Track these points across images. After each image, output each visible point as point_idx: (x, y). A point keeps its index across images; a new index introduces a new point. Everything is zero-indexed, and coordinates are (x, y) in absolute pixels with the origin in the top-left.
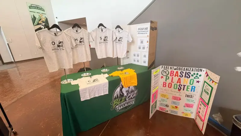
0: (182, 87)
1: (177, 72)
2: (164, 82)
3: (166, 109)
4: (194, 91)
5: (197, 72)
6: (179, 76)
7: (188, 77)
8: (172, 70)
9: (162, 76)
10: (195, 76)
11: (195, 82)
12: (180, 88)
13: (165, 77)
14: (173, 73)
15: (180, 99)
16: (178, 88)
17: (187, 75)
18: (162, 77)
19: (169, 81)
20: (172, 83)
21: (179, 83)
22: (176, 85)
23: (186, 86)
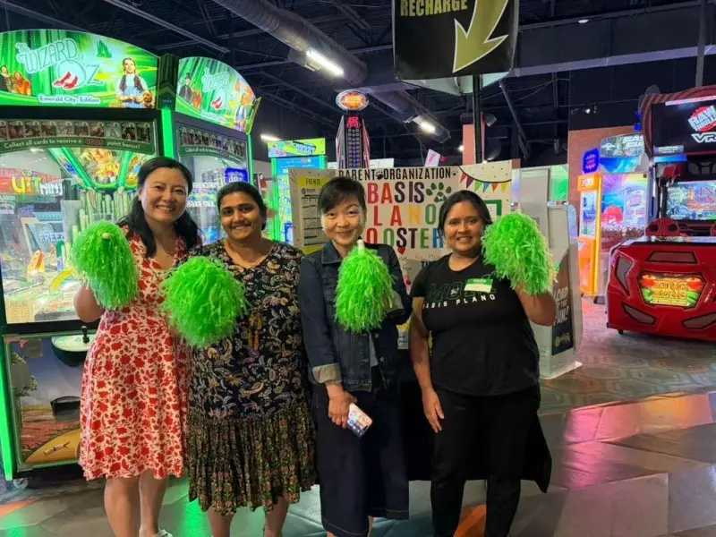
1: (386, 186)
4: (441, 246)
5: (439, 180)
6: (393, 199)
7: (419, 198)
8: (371, 181)
10: (435, 192)
12: (402, 243)
14: (375, 192)
16: (398, 242)
17: (415, 193)
20: (377, 228)
21: (396, 224)
22: (389, 233)
23: (416, 230)
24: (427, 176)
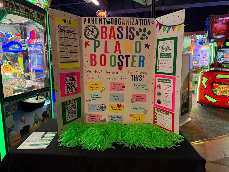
0: (124, 60)
1: (112, 28)
2: (92, 55)
3: (101, 116)
4: (143, 66)
5: (144, 26)
6: (116, 37)
7: (132, 37)
8: (103, 25)
9: (87, 40)
10: (141, 34)
11: (143, 46)
12: (120, 64)
13: (91, 43)
14: (105, 32)
15: (124, 87)
16: (118, 63)
17: (129, 34)
18: (87, 44)
19: (100, 51)
20: (106, 54)
21: (118, 52)
22: (113, 57)
23: (129, 56)
24: (137, 24)
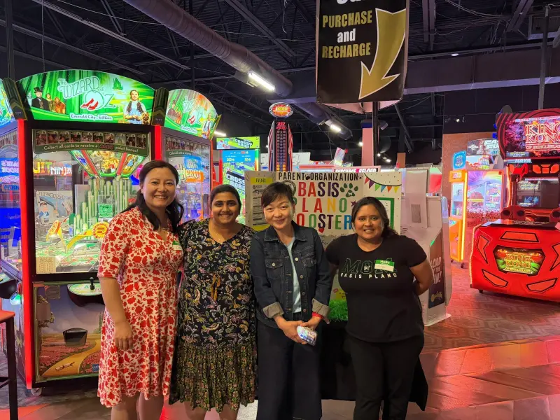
0: (326, 221)
1: (312, 184)
5: (350, 182)
6: (317, 194)
7: (335, 194)
8: (301, 181)
11: (349, 204)
12: (322, 225)
14: (304, 189)
16: (319, 224)
17: (332, 190)
20: (304, 213)
21: (318, 211)
22: (313, 217)
23: (332, 216)
24: (341, 179)
